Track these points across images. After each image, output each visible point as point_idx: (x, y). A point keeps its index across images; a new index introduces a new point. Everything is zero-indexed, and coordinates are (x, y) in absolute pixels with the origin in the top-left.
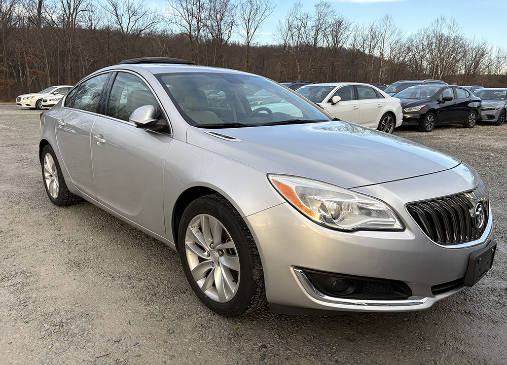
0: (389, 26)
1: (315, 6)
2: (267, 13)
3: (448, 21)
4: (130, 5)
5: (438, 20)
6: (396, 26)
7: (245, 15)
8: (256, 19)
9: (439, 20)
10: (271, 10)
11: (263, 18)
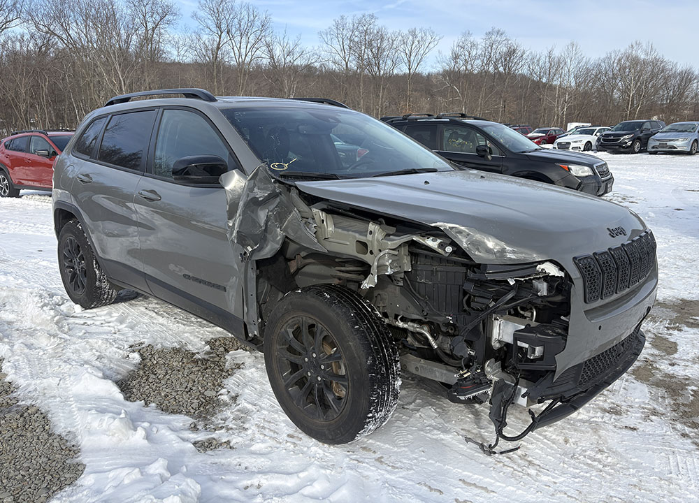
0: (575, 54)
2: (431, 45)
3: (644, 47)
5: (632, 46)
6: (583, 54)
9: (634, 45)
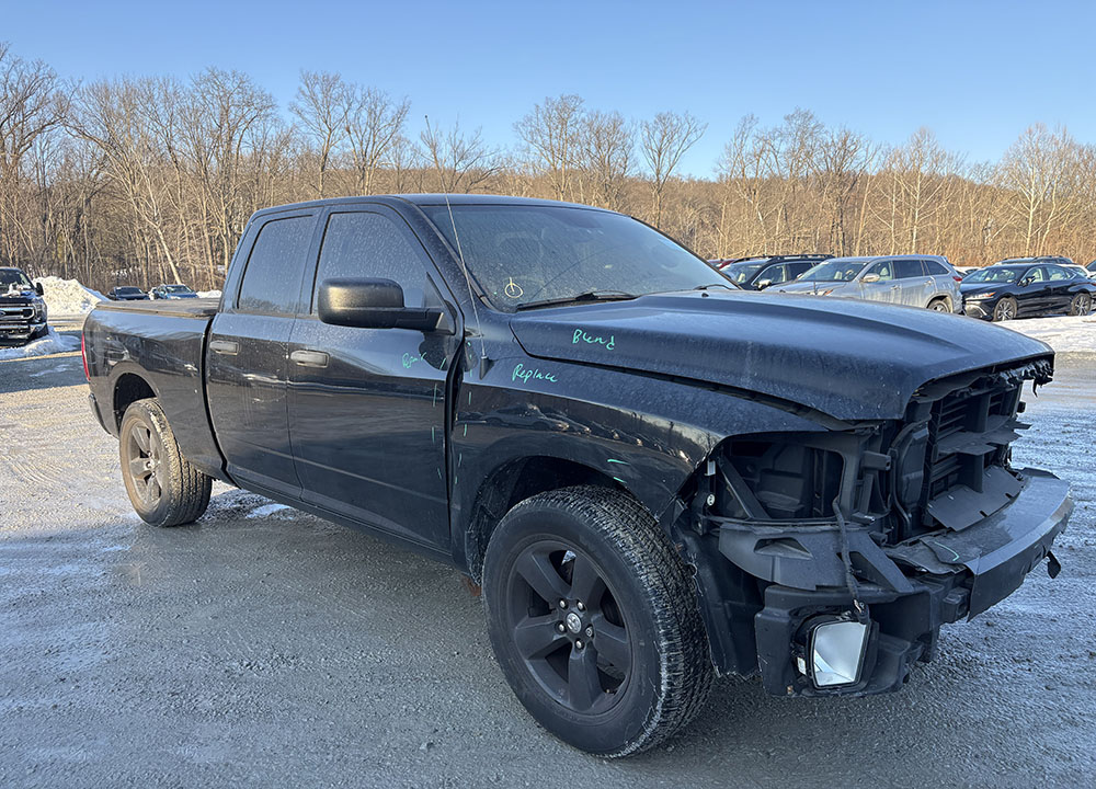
1: (787, 118)
4: (458, 143)
5: (1030, 132)
7: (653, 144)
8: (673, 148)
10: (699, 133)
11: (685, 146)
